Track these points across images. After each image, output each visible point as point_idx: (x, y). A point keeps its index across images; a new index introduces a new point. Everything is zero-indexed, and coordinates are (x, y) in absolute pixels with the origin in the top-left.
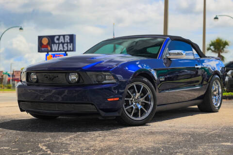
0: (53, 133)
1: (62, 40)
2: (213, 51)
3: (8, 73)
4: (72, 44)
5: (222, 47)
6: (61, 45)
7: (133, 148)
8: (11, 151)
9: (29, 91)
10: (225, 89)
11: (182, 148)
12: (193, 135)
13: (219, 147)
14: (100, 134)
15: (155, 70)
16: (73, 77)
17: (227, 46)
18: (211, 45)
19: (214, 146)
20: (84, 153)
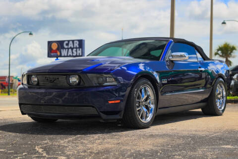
0: (52, 136)
1: (71, 45)
2: (220, 56)
3: (18, 78)
4: (81, 49)
5: (229, 52)
6: (70, 50)
7: (130, 151)
8: (6, 153)
9: (30, 94)
10: (231, 93)
11: (180, 151)
12: (194, 138)
13: (219, 149)
14: (99, 137)
15: (157, 72)
16: (74, 80)
17: (234, 51)
18: (218, 50)
19: (214, 149)
20: (80, 155)
